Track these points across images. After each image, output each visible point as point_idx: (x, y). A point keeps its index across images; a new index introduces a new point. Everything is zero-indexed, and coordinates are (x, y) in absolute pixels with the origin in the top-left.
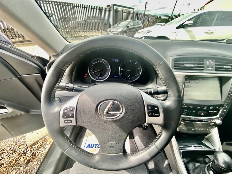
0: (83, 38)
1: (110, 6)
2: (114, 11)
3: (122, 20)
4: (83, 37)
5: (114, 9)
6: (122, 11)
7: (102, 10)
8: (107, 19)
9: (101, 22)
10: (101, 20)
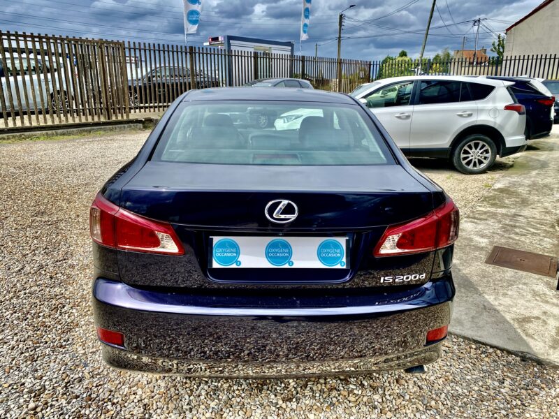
0: (141, 125)
1: (220, 39)
2: (230, 56)
3: (256, 77)
4: (140, 122)
5: (230, 51)
6: (256, 54)
7: (197, 55)
8: (210, 74)
9: (193, 81)
10: (193, 78)
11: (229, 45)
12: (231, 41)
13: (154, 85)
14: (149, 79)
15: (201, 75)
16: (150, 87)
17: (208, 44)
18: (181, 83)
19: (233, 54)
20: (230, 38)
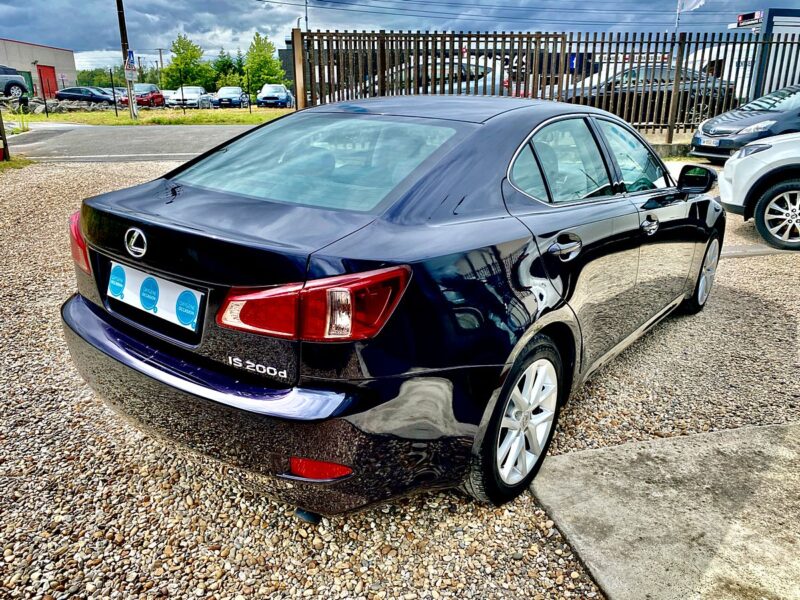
1: (756, 16)
9: (677, 88)
10: (677, 84)
11: (770, 25)
12: (775, 19)
13: (616, 95)
14: (609, 87)
15: (701, 78)
16: (608, 98)
17: (735, 25)
18: (654, 93)
19: (775, 40)
20: (773, 13)
